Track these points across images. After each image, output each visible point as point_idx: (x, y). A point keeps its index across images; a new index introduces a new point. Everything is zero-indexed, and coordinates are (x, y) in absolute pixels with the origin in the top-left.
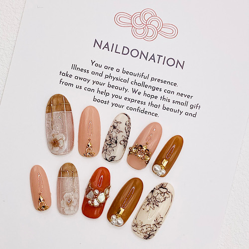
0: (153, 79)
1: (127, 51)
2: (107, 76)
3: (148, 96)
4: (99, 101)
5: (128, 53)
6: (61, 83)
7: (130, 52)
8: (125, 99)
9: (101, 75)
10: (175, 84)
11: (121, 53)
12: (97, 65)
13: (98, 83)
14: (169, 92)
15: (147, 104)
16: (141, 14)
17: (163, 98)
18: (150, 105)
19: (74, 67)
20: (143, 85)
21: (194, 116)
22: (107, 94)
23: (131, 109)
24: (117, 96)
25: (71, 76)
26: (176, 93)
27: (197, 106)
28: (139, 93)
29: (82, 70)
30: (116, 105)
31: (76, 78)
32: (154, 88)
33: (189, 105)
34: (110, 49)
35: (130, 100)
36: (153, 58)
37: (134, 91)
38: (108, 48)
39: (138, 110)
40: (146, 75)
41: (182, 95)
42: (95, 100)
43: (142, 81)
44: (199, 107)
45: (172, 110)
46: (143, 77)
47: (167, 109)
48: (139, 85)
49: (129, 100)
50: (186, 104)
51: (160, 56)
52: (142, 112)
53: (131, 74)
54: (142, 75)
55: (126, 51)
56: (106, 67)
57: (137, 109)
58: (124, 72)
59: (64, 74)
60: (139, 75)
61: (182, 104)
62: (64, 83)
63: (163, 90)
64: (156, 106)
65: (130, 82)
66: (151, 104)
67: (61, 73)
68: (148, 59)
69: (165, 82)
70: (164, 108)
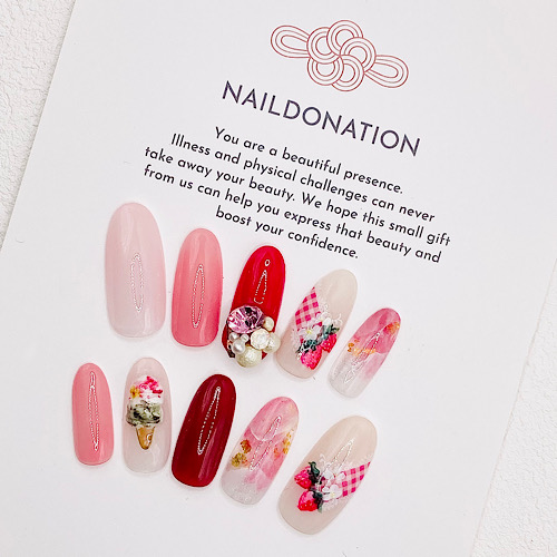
0: (349, 175)
1: (296, 111)
2: (249, 164)
3: (338, 210)
4: (228, 217)
5: (297, 115)
6: (149, 173)
7: (301, 113)
8: (287, 215)
9: (235, 160)
10: (397, 188)
11: (282, 114)
12: (228, 138)
13: (227, 177)
14: (382, 204)
15: (333, 228)
16: (330, 32)
17: (369, 218)
18: (340, 230)
19: (178, 140)
20: (327, 186)
21: (436, 259)
22: (247, 204)
23: (298, 237)
24: (268, 209)
25: (169, 160)
26: (397, 208)
27: (442, 239)
28: (318, 204)
29: (194, 147)
30: (266, 228)
31: (182, 163)
32: (350, 194)
33: (425, 235)
34: (259, 105)
35: (298, 218)
36: (350, 128)
37: (307, 199)
38: (254, 101)
39: (313, 240)
40: (333, 164)
41: (410, 212)
42: (220, 214)
43: (324, 177)
44: (448, 240)
45: (387, 244)
46: (328, 168)
47: (378, 241)
48: (318, 185)
49: (295, 217)
50: (419, 232)
51: (366, 125)
52: (322, 245)
53: (302, 161)
54: (326, 165)
55: (292, 110)
56: (248, 144)
57: (311, 237)
58: (286, 156)
59: (154, 155)
60: (319, 166)
61: (410, 232)
62: (154, 175)
63: (369, 200)
64: (353, 234)
65: (298, 178)
66: (342, 229)
67: (148, 150)
68: (341, 129)
69: (374, 182)
70: (370, 239)
